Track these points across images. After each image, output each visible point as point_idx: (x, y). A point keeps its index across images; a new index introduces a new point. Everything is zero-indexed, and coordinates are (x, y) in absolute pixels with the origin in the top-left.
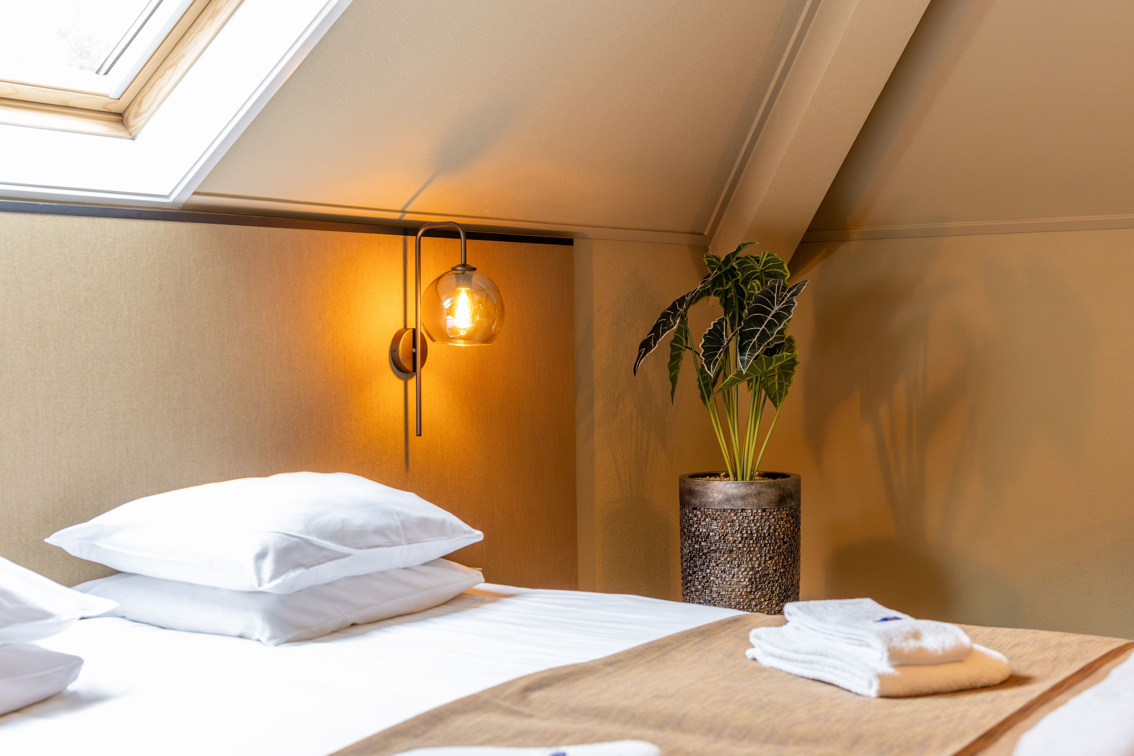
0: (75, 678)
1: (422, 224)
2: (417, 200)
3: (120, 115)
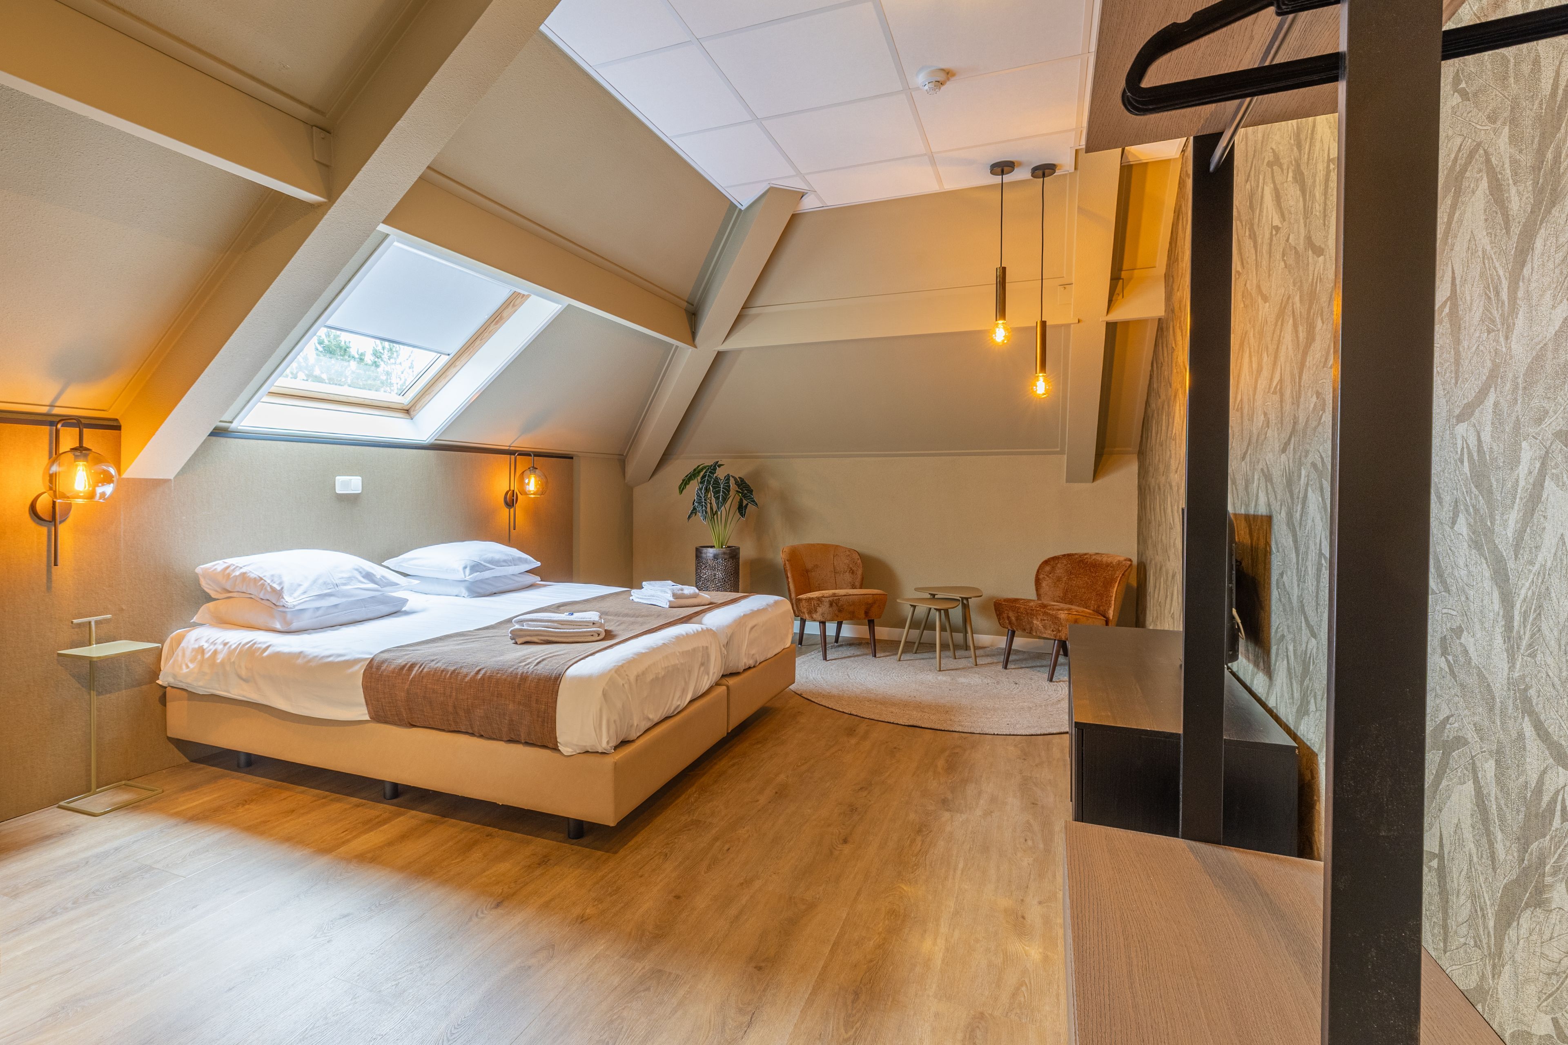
0: (404, 606)
1: (518, 451)
2: (515, 442)
3: (408, 411)
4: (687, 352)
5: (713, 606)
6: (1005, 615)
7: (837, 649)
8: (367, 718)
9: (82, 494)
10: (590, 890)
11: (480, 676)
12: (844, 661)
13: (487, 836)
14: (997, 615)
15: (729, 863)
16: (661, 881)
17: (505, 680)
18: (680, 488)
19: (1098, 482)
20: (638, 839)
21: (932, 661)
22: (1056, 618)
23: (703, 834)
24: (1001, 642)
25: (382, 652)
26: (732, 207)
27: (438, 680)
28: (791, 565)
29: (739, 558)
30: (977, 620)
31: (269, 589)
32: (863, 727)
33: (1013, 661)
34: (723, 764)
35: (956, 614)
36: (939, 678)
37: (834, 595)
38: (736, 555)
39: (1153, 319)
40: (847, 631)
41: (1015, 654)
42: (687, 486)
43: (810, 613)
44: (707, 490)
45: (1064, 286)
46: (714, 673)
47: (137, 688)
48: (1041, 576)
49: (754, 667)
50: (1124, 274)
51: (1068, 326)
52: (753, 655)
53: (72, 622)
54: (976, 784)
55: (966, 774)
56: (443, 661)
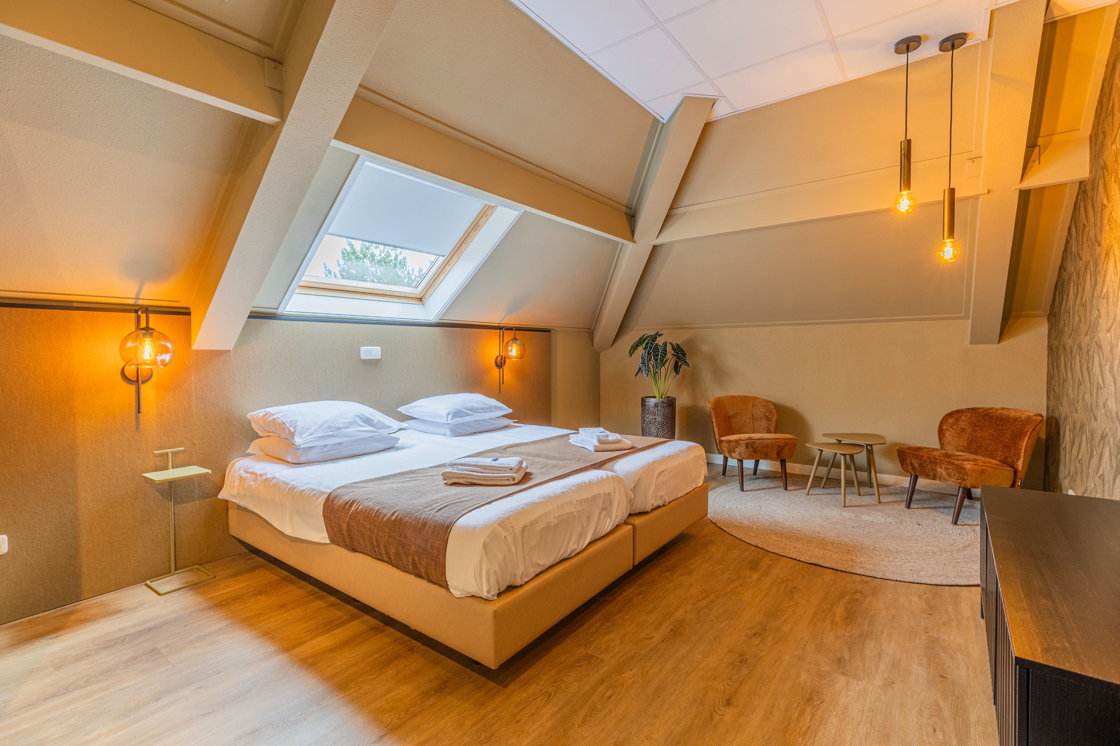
0: (398, 443)
1: (504, 327)
2: (503, 320)
3: (421, 299)
4: (629, 246)
5: (633, 450)
6: (908, 462)
7: (754, 481)
8: (328, 541)
9: (148, 362)
10: (466, 733)
11: (394, 518)
12: (758, 492)
13: (409, 650)
14: (900, 461)
15: (605, 716)
16: (534, 731)
17: (411, 523)
18: (630, 353)
19: (1005, 343)
20: (531, 672)
21: (838, 496)
22: (962, 468)
23: (591, 673)
24: (905, 482)
25: (339, 488)
26: (656, 121)
27: (367, 517)
28: (716, 413)
29: (675, 406)
30: (880, 461)
31: (287, 431)
32: (766, 562)
33: (917, 500)
34: (630, 591)
35: (861, 458)
36: (844, 514)
37: (750, 438)
38: (672, 404)
39: (1073, 183)
40: (765, 465)
41: (918, 493)
42: (636, 351)
43: (729, 452)
44: (649, 353)
45: (973, 160)
46: (616, 516)
47: (207, 500)
48: (945, 427)
49: (664, 505)
50: (1040, 141)
51: (976, 197)
52: (661, 496)
53: (154, 453)
54: (876, 640)
55: (866, 628)
56: (374, 501)
